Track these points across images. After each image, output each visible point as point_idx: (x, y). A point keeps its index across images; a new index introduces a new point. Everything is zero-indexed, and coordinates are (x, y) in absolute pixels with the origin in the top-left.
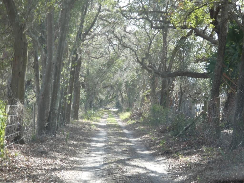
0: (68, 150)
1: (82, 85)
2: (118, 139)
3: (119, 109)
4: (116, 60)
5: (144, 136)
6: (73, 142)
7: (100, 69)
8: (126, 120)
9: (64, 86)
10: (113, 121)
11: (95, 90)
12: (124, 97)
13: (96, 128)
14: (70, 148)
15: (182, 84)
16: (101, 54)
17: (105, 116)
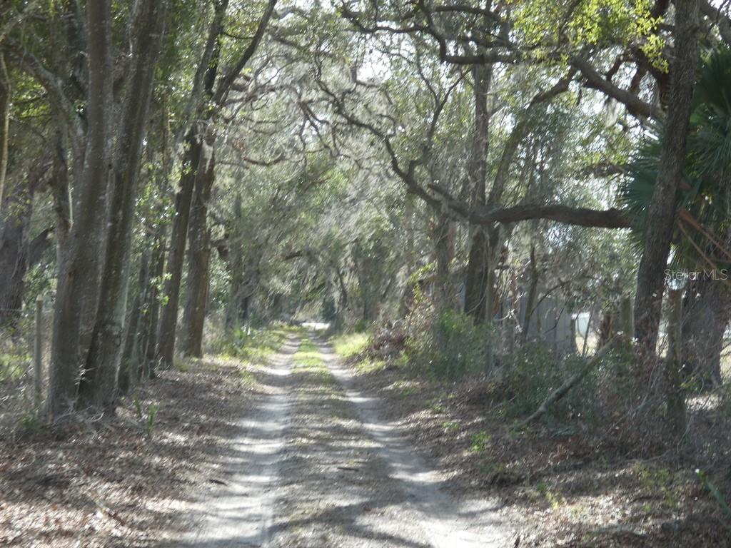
0: (147, 470)
1: (219, 249)
2: (329, 425)
3: (332, 324)
5: (413, 416)
6: (171, 437)
8: (354, 360)
9: (148, 245)
10: (314, 361)
11: (258, 265)
12: (348, 288)
13: (256, 384)
16: (278, 151)
17: (290, 345)
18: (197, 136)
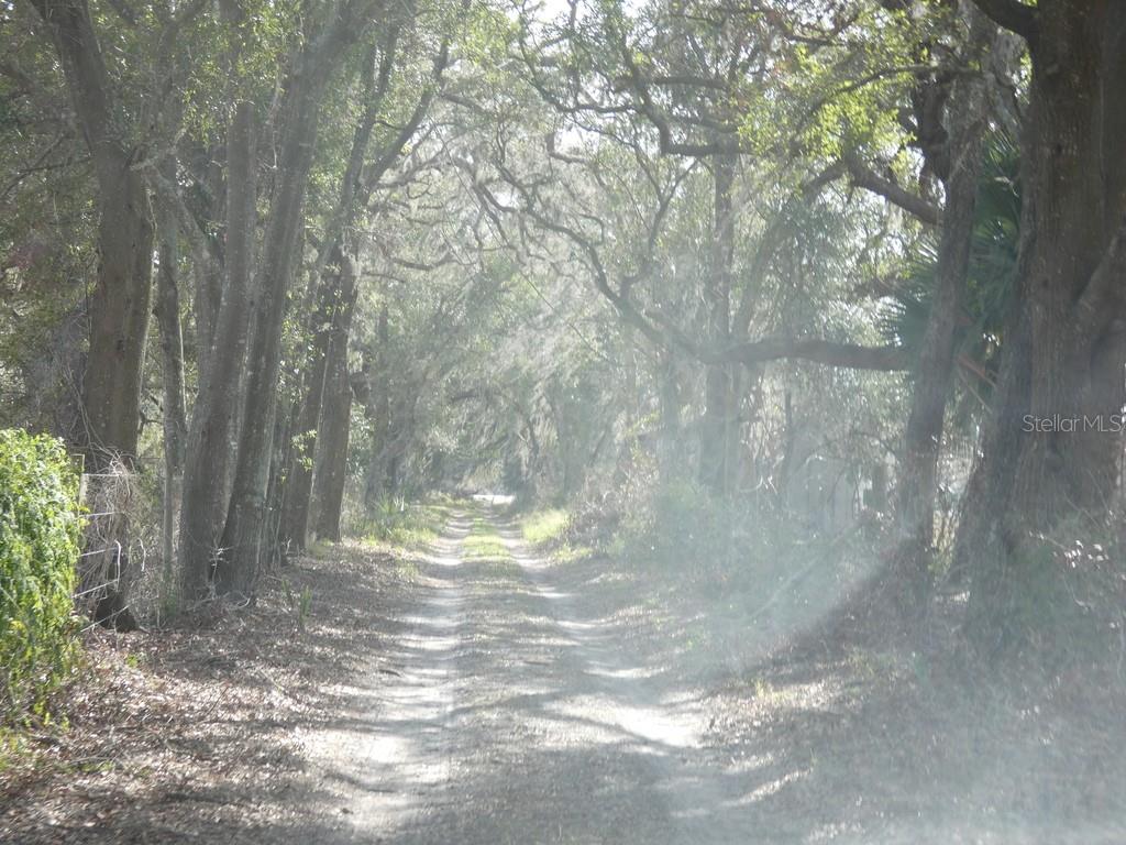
0: (310, 658)
1: (358, 388)
2: (514, 621)
3: (518, 496)
4: (507, 279)
5: (621, 613)
6: (325, 629)
7: (436, 316)
8: (551, 546)
9: (288, 397)
10: (492, 547)
11: (412, 411)
12: (541, 442)
13: (417, 576)
14: (317, 649)
15: (796, 391)
16: (442, 248)
17: (457, 527)
18: (342, 247)
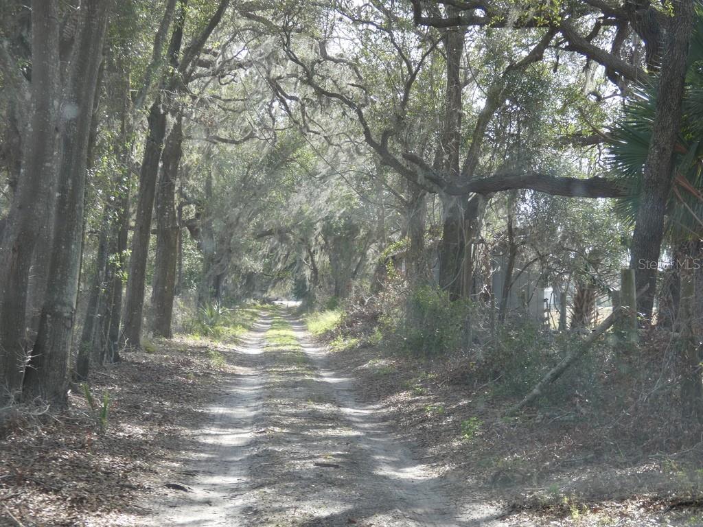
0: (93, 475)
1: (191, 229)
2: (304, 410)
3: (304, 302)
4: (294, 151)
6: (128, 429)
7: (245, 178)
8: (325, 338)
10: (288, 338)
11: (229, 244)
12: (319, 266)
13: (226, 365)
14: (107, 460)
16: (247, 129)
17: (263, 323)
18: (161, 106)
